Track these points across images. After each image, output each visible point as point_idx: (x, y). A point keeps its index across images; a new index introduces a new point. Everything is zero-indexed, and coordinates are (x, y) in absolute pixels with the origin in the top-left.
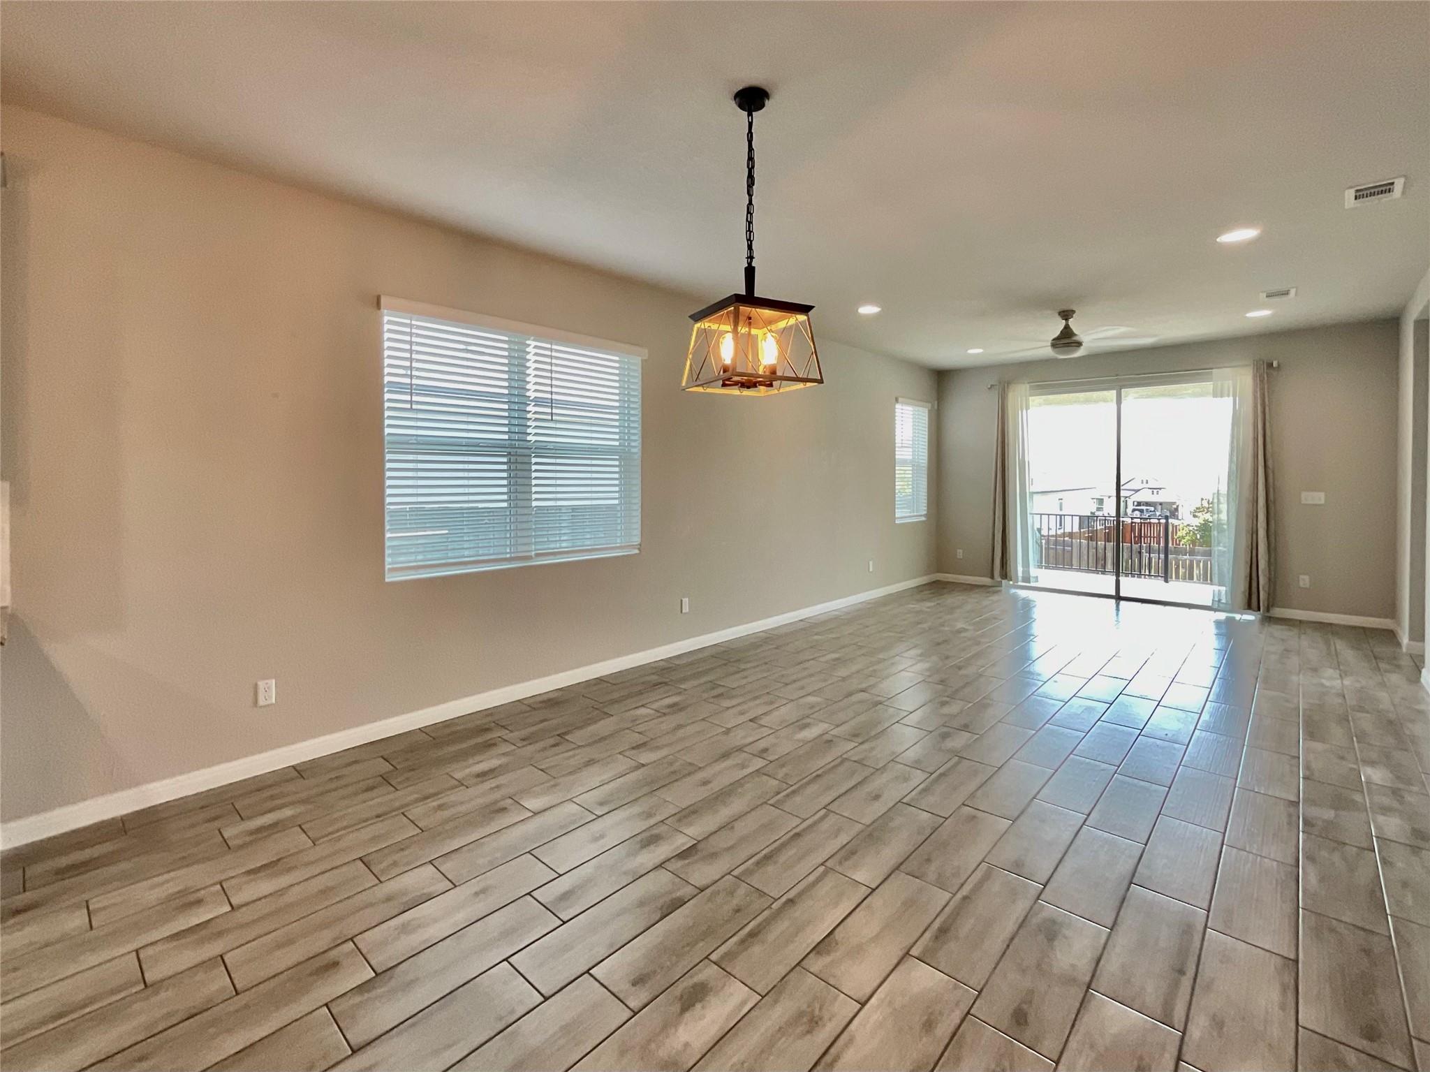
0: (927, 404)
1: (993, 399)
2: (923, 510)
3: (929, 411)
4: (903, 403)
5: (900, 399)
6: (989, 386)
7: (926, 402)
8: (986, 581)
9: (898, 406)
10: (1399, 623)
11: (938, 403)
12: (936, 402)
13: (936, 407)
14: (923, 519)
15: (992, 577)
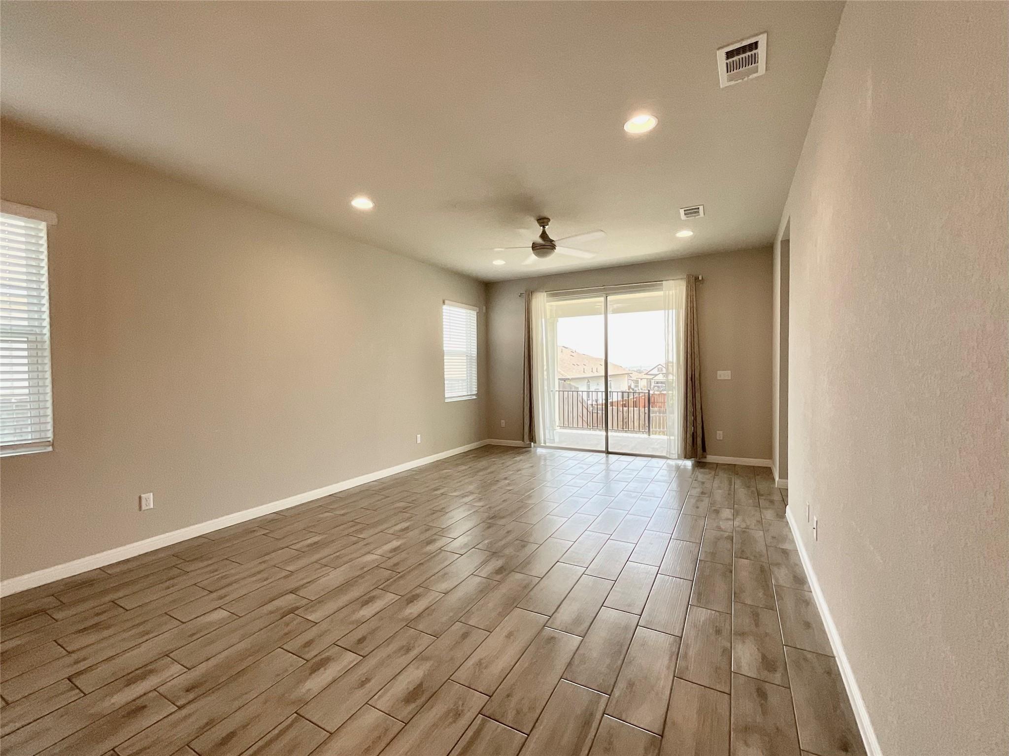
0: (475, 308)
1: (521, 304)
2: (475, 391)
3: (477, 313)
4: (449, 305)
5: (446, 302)
6: (520, 294)
7: (474, 306)
8: (519, 443)
9: (445, 307)
10: (774, 463)
11: (486, 308)
12: (484, 308)
13: (484, 311)
14: (475, 397)
15: (523, 441)
